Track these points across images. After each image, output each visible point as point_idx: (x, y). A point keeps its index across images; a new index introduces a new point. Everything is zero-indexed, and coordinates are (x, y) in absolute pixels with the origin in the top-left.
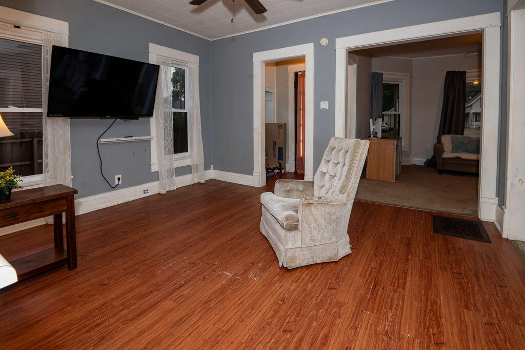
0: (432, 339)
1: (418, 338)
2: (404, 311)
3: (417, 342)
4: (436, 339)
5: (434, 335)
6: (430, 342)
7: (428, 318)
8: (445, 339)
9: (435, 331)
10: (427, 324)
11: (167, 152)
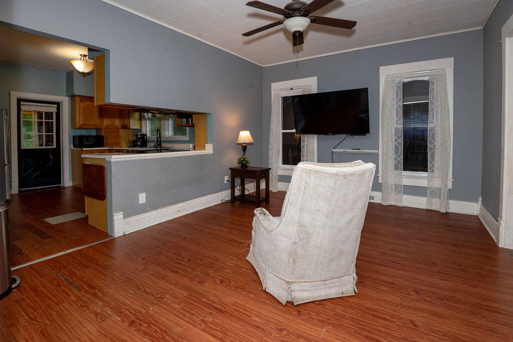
0: (139, 322)
1: (145, 313)
2: (175, 317)
3: (143, 311)
4: (137, 324)
5: (141, 325)
6: (137, 319)
7: (158, 330)
8: (132, 329)
9: (143, 328)
10: (151, 325)
11: (396, 168)
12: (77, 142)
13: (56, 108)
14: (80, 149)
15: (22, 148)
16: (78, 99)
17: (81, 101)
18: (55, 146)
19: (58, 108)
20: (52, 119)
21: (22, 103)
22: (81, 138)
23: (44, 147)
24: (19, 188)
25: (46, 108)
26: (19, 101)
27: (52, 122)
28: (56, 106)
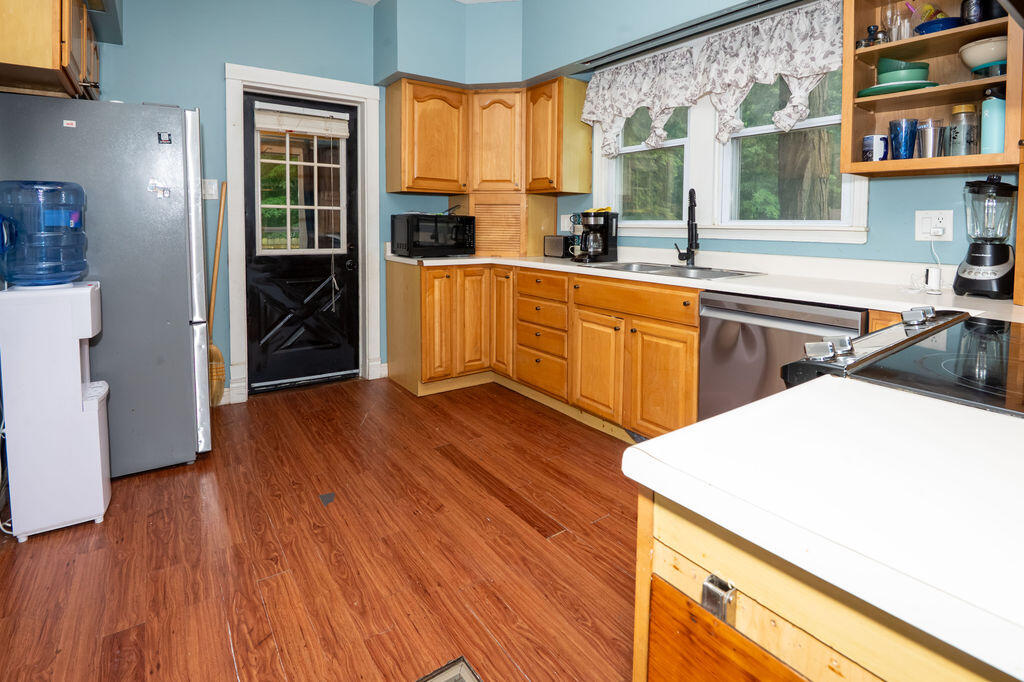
12: (402, 238)
13: (345, 126)
14: (414, 261)
15: (260, 252)
16: (407, 90)
17: (416, 98)
18: (343, 250)
19: (353, 125)
20: (337, 161)
21: (258, 104)
22: (414, 222)
23: (316, 251)
24: (251, 380)
26: (251, 97)
27: (337, 171)
28: (346, 116)
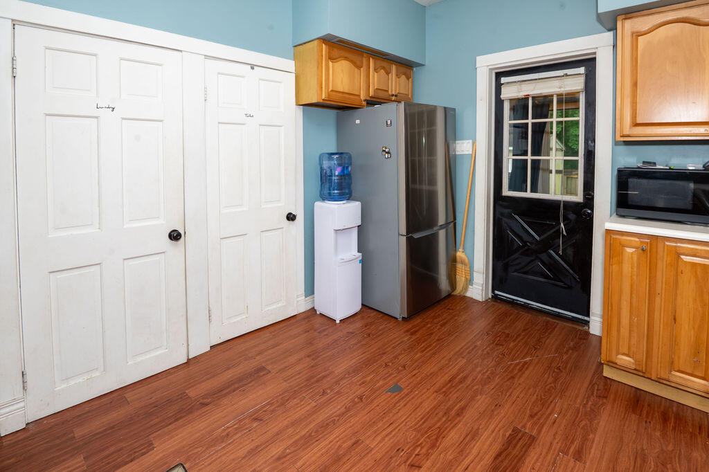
25: (556, 83)
